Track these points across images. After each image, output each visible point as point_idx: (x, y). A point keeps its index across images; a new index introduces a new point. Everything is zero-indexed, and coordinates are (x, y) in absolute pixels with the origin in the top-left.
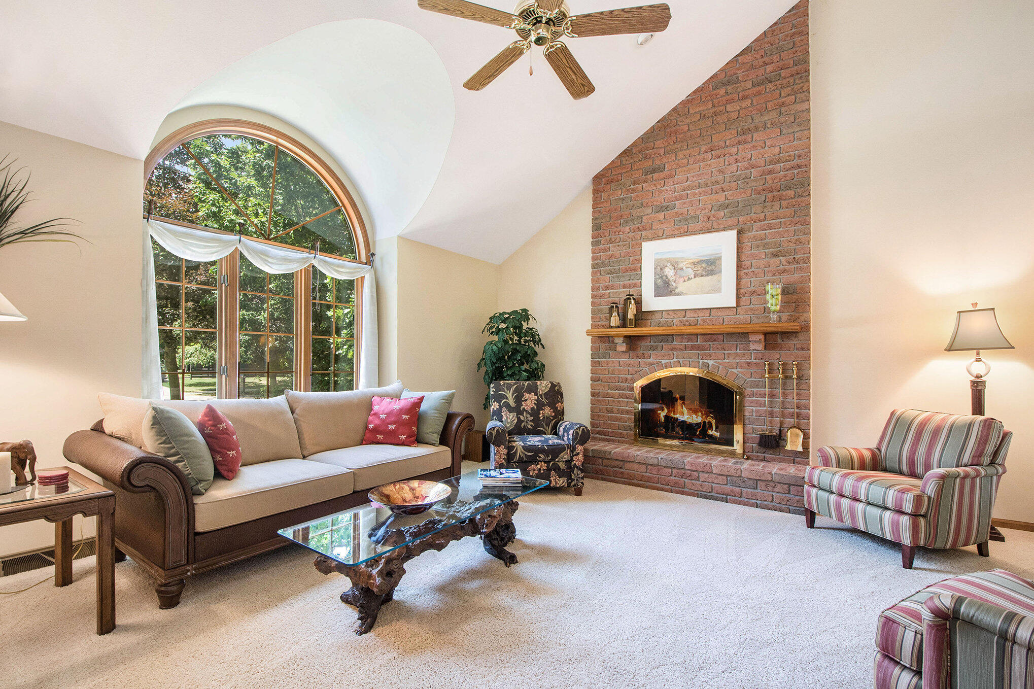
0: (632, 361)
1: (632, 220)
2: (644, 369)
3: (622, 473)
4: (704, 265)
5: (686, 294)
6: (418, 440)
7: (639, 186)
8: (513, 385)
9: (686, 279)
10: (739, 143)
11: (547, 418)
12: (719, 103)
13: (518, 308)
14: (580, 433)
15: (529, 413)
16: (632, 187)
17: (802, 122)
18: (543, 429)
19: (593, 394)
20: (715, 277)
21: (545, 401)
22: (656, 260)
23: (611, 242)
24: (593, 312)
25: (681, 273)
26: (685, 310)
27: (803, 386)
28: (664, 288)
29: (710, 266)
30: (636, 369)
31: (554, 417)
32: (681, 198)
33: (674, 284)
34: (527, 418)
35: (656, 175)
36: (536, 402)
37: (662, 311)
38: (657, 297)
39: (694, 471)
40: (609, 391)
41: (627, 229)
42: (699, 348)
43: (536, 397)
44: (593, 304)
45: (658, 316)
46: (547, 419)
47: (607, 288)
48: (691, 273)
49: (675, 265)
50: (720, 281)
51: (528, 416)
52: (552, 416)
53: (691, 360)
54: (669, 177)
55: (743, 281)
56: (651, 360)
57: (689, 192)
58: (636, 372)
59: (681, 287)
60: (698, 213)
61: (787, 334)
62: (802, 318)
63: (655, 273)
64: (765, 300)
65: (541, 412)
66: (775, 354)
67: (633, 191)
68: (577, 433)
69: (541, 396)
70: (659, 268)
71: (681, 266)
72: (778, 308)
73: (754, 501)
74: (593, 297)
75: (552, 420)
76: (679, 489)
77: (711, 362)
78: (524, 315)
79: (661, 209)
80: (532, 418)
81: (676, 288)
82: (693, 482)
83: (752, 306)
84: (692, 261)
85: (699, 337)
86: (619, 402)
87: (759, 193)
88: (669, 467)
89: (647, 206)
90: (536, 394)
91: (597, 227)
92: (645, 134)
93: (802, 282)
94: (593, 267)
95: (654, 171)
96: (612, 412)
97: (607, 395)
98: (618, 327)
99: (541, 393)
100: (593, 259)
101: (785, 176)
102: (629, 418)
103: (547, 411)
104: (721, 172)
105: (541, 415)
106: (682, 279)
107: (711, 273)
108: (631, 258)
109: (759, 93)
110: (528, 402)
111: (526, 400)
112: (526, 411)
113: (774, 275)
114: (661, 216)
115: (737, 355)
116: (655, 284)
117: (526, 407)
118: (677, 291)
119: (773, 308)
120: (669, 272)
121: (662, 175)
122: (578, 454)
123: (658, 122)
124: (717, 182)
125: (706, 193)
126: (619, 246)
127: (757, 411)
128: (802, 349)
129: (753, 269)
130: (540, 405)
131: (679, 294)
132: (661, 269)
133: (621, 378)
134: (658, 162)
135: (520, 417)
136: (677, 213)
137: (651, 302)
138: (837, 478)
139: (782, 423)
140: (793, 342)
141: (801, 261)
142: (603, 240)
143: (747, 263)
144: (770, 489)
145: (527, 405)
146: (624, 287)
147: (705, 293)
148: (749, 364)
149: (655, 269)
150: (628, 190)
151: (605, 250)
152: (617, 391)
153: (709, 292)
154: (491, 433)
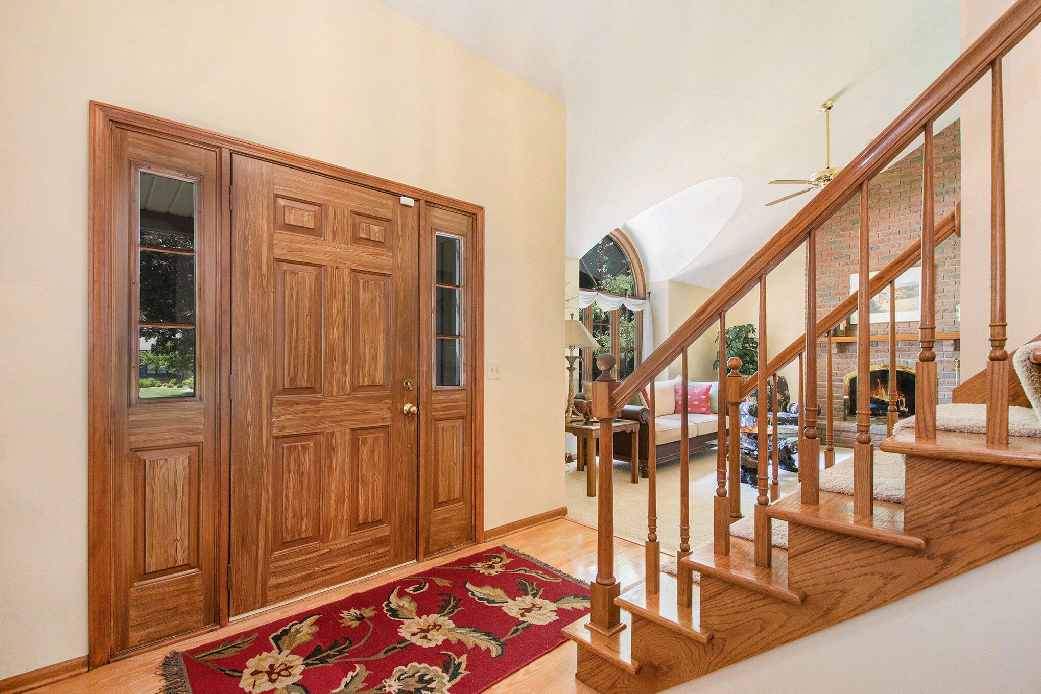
0: (841, 360)
1: (841, 258)
3: (839, 439)
4: (904, 291)
7: (847, 233)
9: (889, 301)
11: (779, 401)
12: (916, 173)
13: (745, 323)
26: (888, 323)
30: (845, 366)
31: (784, 400)
32: (883, 241)
33: (879, 305)
36: (769, 390)
40: (822, 382)
46: (780, 403)
52: (782, 400)
55: (938, 303)
57: (890, 237)
58: (846, 369)
59: (885, 307)
60: (898, 252)
67: (842, 236)
71: (884, 291)
75: (783, 402)
77: (910, 361)
78: (750, 328)
81: (880, 307)
83: (944, 320)
85: (899, 342)
88: (879, 434)
97: (821, 385)
102: (839, 402)
103: (779, 396)
106: (885, 302)
107: (910, 297)
108: (840, 285)
109: (949, 166)
118: (881, 309)
124: (915, 231)
125: (905, 238)
126: (830, 276)
129: (945, 293)
131: (882, 312)
136: (880, 252)
143: (941, 290)
147: (905, 311)
148: (943, 363)
150: (836, 235)
153: (908, 310)
154: (752, 409)
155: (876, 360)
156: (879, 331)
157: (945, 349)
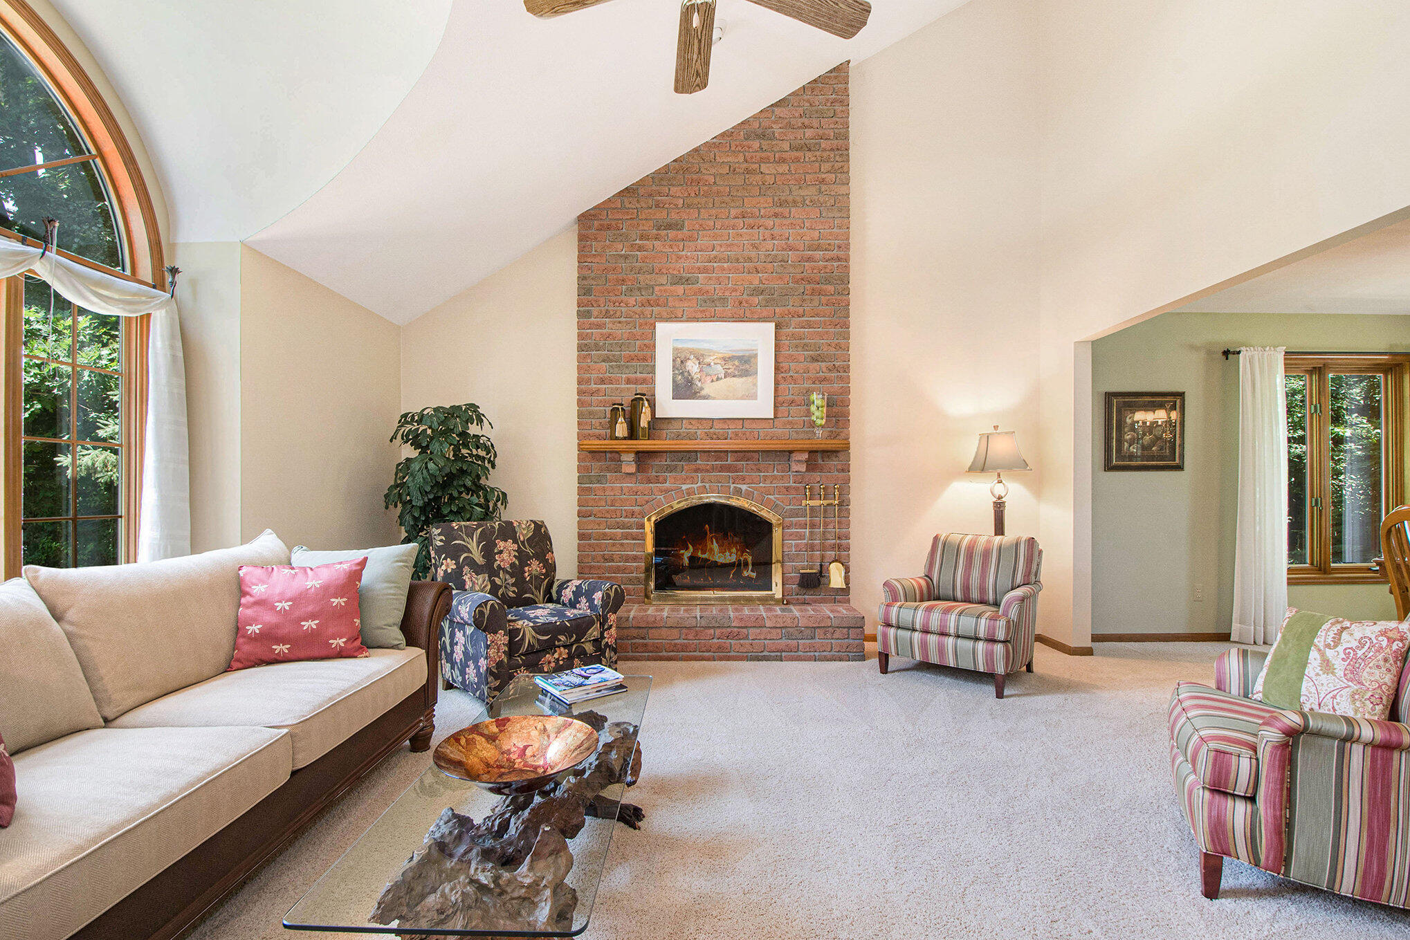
0: (641, 486)
1: (639, 289)
2: (659, 497)
3: (646, 645)
4: (736, 363)
5: (714, 398)
6: (363, 644)
7: (648, 244)
8: (476, 529)
9: (715, 379)
10: (776, 215)
11: (536, 577)
12: (752, 158)
14: (612, 595)
15: (508, 572)
16: (637, 242)
17: (841, 207)
18: (531, 596)
19: (581, 536)
20: (750, 379)
21: (530, 551)
22: (675, 349)
23: (607, 314)
24: (580, 415)
25: (706, 368)
26: (713, 420)
27: (845, 514)
28: (685, 389)
29: (743, 365)
30: (646, 498)
31: (546, 575)
32: (705, 270)
33: (699, 384)
34: (506, 580)
35: (672, 233)
36: (517, 554)
37: (682, 419)
38: (677, 399)
39: (742, 627)
40: (607, 530)
41: (632, 301)
42: (728, 469)
43: (516, 546)
44: (580, 403)
45: (676, 425)
46: (537, 579)
47: (602, 381)
48: (720, 370)
49: (699, 357)
50: (755, 385)
51: (508, 577)
52: (543, 574)
53: (720, 485)
54: (691, 239)
55: (781, 386)
56: (667, 485)
57: (715, 265)
58: (647, 502)
59: (708, 388)
60: (727, 293)
61: (828, 453)
62: (843, 435)
63: (674, 367)
64: (809, 411)
65: (526, 569)
66: (817, 476)
67: (640, 248)
68: (608, 596)
69: (523, 543)
70: (679, 362)
71: (707, 360)
72: (823, 422)
73: (812, 654)
74: (580, 392)
75: (544, 580)
76: (725, 655)
77: (744, 487)
78: (472, 413)
79: (679, 281)
80: (514, 580)
81: (702, 389)
82: (742, 641)
83: (792, 419)
84: (721, 355)
85: (729, 455)
86: (622, 545)
87: (797, 282)
88: (709, 628)
89: (660, 272)
90: (515, 541)
91: (584, 291)
92: (658, 172)
93: (841, 394)
94: (580, 348)
95: (669, 227)
96: (613, 561)
97: (605, 535)
98: (625, 438)
99: (522, 538)
100: (580, 336)
101: (825, 267)
102: (637, 568)
103: (535, 567)
104: (754, 246)
105: (527, 574)
106: (708, 379)
107: (745, 373)
108: (638, 342)
109: (797, 160)
110: (505, 555)
111: (501, 552)
112: (503, 569)
113: (814, 383)
114: (680, 289)
115: (775, 477)
116: (674, 381)
117: (502, 564)
118: (703, 393)
119: (819, 422)
120: (693, 367)
121: (680, 234)
122: (610, 627)
123: (674, 161)
124: (750, 259)
125: (736, 271)
126: (620, 322)
127: (797, 545)
128: (843, 470)
129: (791, 374)
130: (523, 558)
131: (705, 398)
132: (682, 362)
133: (625, 510)
134: (674, 216)
135: (494, 580)
136: (700, 290)
137: (668, 406)
138: (920, 614)
139: (823, 557)
140: (833, 463)
141: (842, 370)
142: (595, 311)
143: (785, 365)
144: (829, 635)
145: (503, 560)
146: (629, 381)
147: (737, 399)
148: (787, 488)
149: (673, 360)
150: (632, 245)
151: (599, 326)
152: (618, 530)
153: (742, 398)
154: (481, 613)
155: (695, 486)
156: (699, 432)
157: (795, 467)
